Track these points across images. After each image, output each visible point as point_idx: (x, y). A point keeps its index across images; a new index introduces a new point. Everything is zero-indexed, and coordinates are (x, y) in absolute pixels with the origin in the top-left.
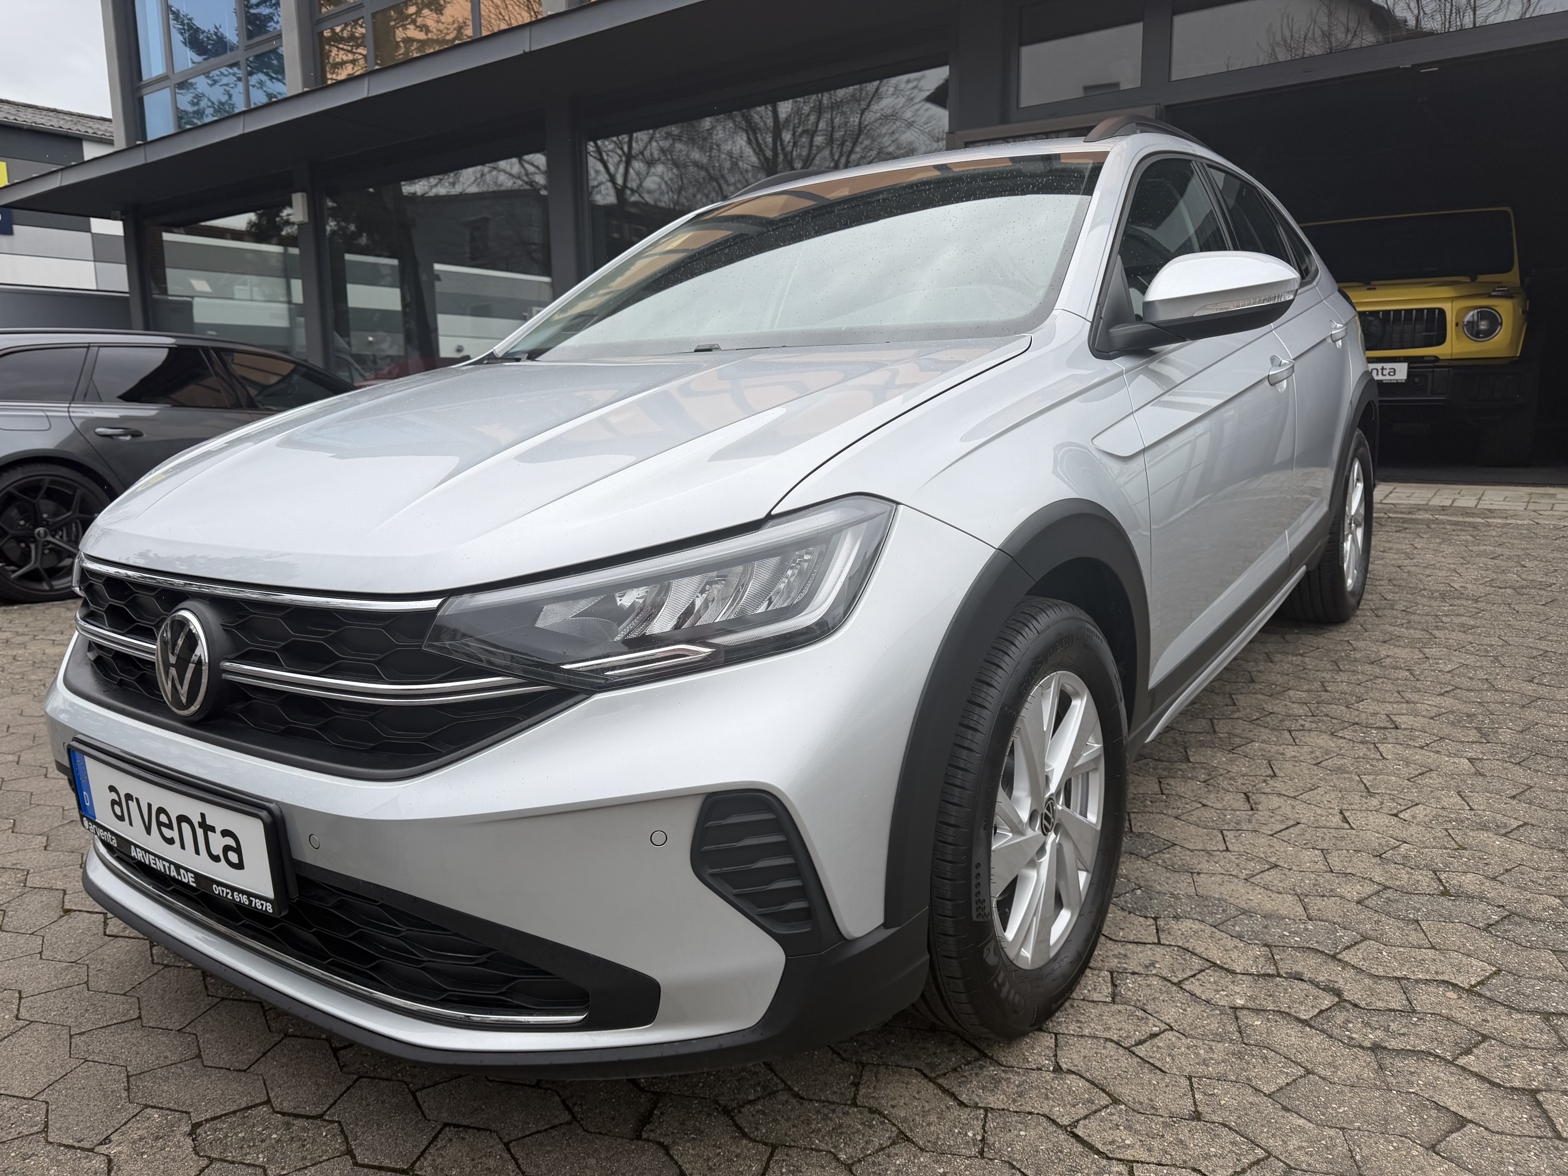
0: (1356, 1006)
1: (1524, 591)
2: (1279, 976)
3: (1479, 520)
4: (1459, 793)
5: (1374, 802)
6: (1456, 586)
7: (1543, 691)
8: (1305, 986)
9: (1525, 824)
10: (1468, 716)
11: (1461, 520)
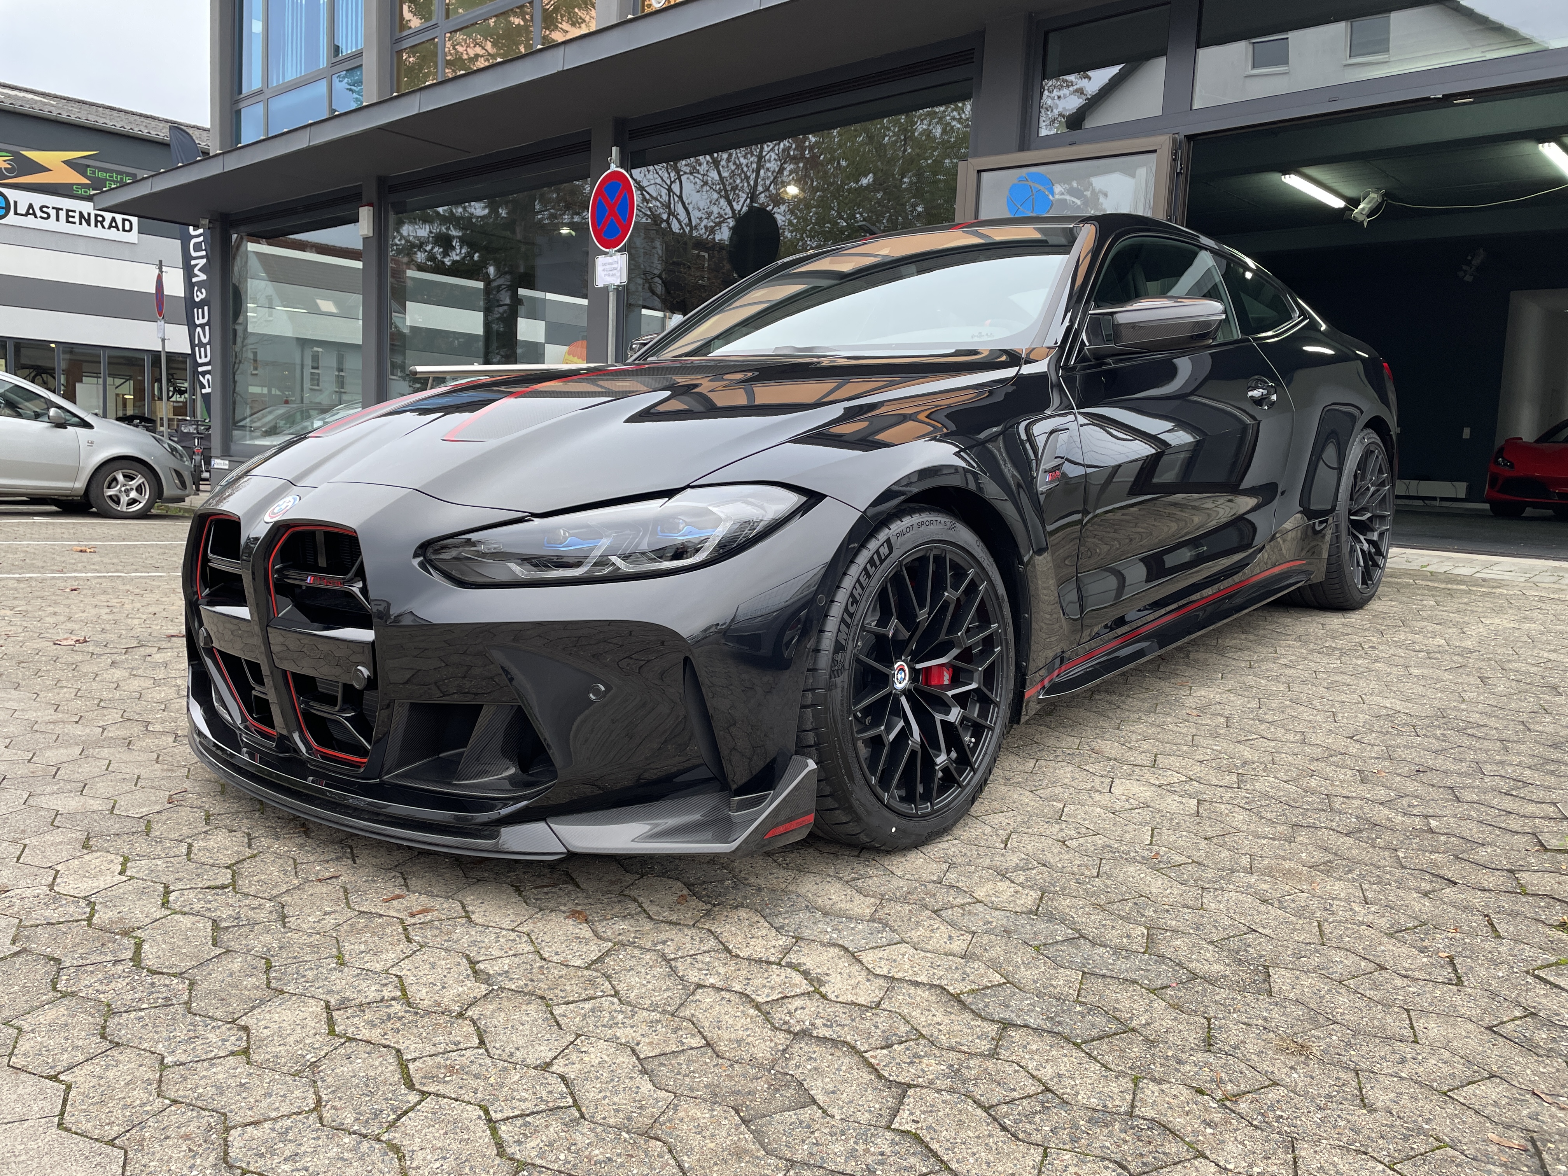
0: (824, 997)
1: (1439, 656)
2: (779, 964)
3: (1464, 587)
4: (1153, 830)
5: (1057, 828)
6: (1366, 646)
7: (1354, 748)
8: (794, 974)
9: (1193, 862)
10: (1245, 763)
11: (1443, 586)
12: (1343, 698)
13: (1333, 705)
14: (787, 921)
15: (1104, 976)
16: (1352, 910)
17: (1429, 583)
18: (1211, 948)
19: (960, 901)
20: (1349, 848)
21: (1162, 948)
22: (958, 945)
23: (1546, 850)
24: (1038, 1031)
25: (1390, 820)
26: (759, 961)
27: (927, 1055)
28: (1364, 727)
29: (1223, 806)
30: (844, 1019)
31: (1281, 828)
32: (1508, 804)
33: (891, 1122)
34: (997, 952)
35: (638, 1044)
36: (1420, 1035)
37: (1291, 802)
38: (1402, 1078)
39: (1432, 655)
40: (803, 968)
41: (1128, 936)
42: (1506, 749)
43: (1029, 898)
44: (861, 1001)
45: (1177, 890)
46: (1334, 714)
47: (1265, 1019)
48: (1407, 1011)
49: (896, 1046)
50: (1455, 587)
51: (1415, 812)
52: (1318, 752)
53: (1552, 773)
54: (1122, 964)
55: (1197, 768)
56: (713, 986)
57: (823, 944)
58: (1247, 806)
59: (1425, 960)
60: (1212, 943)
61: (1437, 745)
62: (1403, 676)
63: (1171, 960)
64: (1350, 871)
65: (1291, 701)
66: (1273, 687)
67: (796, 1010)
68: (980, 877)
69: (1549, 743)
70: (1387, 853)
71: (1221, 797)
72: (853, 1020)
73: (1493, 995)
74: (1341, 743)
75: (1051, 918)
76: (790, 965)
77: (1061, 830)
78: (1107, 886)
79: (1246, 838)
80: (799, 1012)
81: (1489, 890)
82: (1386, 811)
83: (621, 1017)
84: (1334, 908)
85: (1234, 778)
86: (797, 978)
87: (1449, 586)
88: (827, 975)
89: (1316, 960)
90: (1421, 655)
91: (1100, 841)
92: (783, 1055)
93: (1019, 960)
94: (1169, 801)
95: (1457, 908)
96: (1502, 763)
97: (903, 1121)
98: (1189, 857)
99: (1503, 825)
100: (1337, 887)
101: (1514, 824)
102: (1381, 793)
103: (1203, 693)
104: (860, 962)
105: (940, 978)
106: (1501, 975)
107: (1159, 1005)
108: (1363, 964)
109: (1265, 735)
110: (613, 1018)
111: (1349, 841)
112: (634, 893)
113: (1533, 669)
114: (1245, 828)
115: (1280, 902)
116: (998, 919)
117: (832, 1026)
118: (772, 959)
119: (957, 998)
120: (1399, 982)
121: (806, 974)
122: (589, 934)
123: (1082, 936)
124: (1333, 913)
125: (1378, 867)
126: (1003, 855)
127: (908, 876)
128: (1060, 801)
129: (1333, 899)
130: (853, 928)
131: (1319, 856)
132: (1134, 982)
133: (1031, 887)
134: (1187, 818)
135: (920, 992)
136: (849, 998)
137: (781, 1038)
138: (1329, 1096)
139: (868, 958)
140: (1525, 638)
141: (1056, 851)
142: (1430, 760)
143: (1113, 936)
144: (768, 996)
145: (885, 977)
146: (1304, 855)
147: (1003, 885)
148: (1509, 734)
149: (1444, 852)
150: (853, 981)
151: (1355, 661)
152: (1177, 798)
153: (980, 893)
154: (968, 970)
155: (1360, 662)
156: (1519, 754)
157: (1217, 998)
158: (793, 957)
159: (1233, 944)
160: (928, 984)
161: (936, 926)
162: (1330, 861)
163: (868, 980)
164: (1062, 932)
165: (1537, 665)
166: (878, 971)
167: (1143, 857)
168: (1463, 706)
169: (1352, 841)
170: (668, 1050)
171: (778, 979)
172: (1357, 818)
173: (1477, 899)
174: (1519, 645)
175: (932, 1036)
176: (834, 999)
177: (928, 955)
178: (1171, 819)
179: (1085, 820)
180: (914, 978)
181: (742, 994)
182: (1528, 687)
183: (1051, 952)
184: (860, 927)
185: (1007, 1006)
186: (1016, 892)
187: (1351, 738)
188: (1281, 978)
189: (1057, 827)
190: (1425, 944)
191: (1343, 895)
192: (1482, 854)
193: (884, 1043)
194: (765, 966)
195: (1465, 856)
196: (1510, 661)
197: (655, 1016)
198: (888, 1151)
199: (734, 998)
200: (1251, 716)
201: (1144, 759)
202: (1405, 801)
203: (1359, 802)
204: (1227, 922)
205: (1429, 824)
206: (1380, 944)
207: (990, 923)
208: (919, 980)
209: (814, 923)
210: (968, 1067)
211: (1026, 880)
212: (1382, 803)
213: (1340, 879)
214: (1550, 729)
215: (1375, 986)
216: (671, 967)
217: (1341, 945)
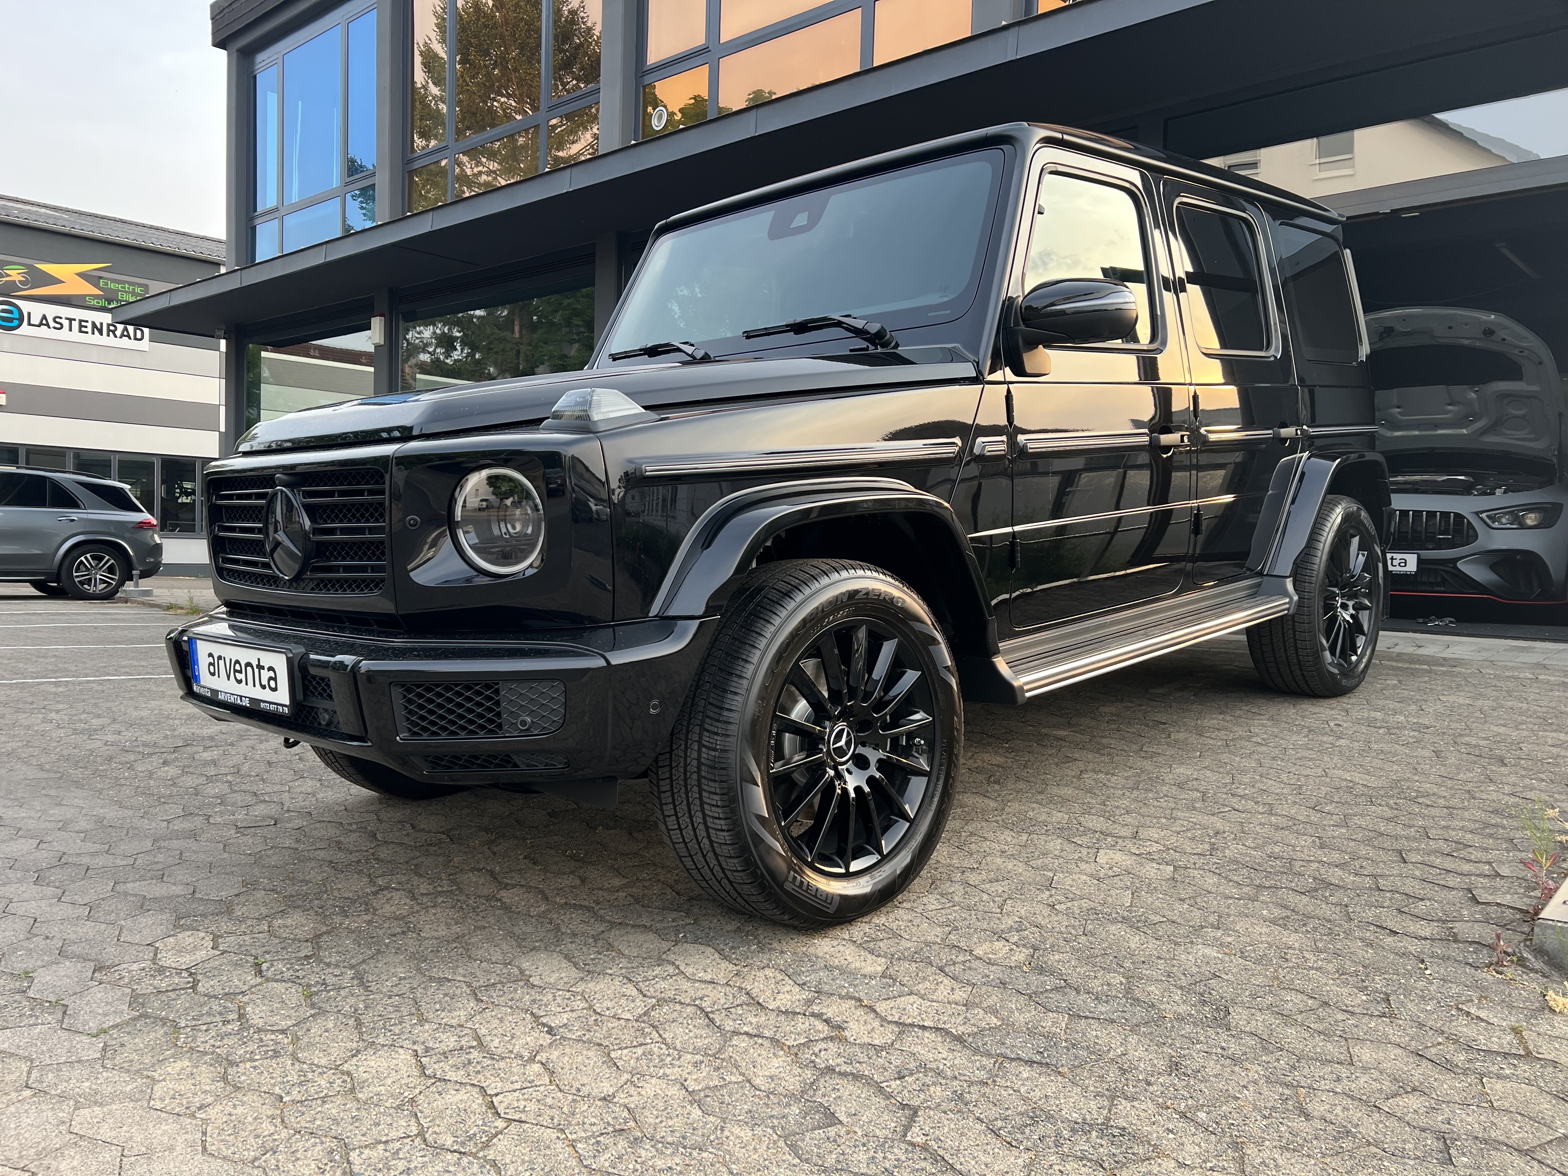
0: (844, 1040)
1: (1398, 731)
2: (803, 1014)
3: (1425, 667)
5: (1045, 895)
8: (817, 1022)
9: (1168, 920)
10: (1217, 833)
12: (1308, 772)
13: (1298, 780)
14: (808, 979)
15: (1086, 1018)
16: (1303, 957)
17: (1394, 664)
18: (1179, 992)
19: (961, 958)
20: (1305, 905)
21: (1138, 993)
22: (960, 995)
23: (1478, 903)
24: (1030, 1063)
25: (1342, 879)
26: (786, 1013)
27: (934, 1084)
28: (1325, 798)
29: (1196, 872)
30: (862, 1057)
31: (1246, 890)
32: (1449, 864)
33: (905, 1135)
34: (993, 1000)
35: (685, 1080)
36: (1355, 1059)
37: (1257, 867)
38: (1336, 1093)
39: (1392, 731)
40: (825, 1017)
41: (1108, 984)
42: (1451, 814)
43: (1021, 955)
44: (877, 1042)
45: (1152, 944)
46: (1300, 787)
47: (1223, 1048)
48: (1346, 1040)
49: (907, 1078)
50: (1417, 666)
51: (1365, 873)
52: (1283, 822)
53: (1491, 836)
54: (1103, 1008)
55: (1173, 839)
56: (746, 1033)
57: (841, 997)
58: (1217, 871)
59: (1364, 998)
60: (1181, 988)
61: (1389, 813)
62: (1363, 750)
63: (1144, 1002)
64: (1304, 925)
65: (1261, 776)
66: (1245, 763)
67: (820, 1051)
68: (979, 938)
69: (1491, 809)
70: (1338, 908)
71: (1195, 864)
72: (870, 1058)
73: (1421, 1025)
74: (1302, 814)
75: (1041, 971)
76: (813, 1015)
77: (1051, 896)
78: (1091, 943)
79: (1215, 898)
80: (823, 1053)
81: (1426, 939)
82: (1340, 873)
83: (669, 1059)
84: (1288, 957)
85: (1207, 847)
86: (820, 1025)
87: (1412, 666)
88: (846, 1022)
89: (1270, 999)
90: (1381, 731)
91: (1085, 904)
92: (811, 1087)
93: (1013, 1006)
94: (1148, 868)
95: (1397, 954)
96: (1447, 827)
97: (915, 1135)
98: (1164, 916)
99: (1442, 882)
100: (1293, 939)
101: (1453, 881)
102: (1336, 856)
103: (1181, 770)
104: (875, 1011)
105: (944, 1023)
106: (1429, 1008)
107: (1133, 1039)
108: (1310, 1002)
109: (1237, 807)
110: (662, 1060)
111: (1305, 899)
112: (672, 957)
113: (1482, 743)
114: (1214, 890)
115: (1242, 953)
116: (995, 973)
117: (851, 1063)
118: (798, 1011)
119: (959, 1039)
120: (1340, 1016)
121: (827, 1021)
122: (635, 992)
123: (1069, 985)
124: (1287, 960)
125: (1330, 921)
126: (999, 919)
127: (914, 939)
128: (1050, 870)
129: (1289, 948)
130: (867, 984)
131: (1277, 912)
132: (1113, 1021)
133: (1024, 946)
134: (1164, 883)
135: (927, 1034)
136: (867, 1040)
137: (809, 1074)
138: (1273, 1108)
139: (881, 1007)
140: (1478, 714)
141: (1046, 914)
142: (1382, 827)
143: (1096, 985)
144: (795, 1040)
145: (896, 1023)
146: (1265, 912)
147: (998, 945)
148: (1454, 802)
149: (1388, 907)
150: (869, 1027)
151: (1320, 738)
152: (1155, 865)
153: (979, 952)
154: (968, 1015)
155: (1325, 739)
156: (1462, 819)
157: (1183, 1032)
158: (816, 1009)
159: (1200, 988)
160: (934, 1028)
161: (940, 980)
162: (1288, 917)
163: (882, 1026)
164: (1050, 982)
165: (1486, 739)
166: (890, 1018)
167: (1123, 918)
168: (1416, 778)
169: (1308, 899)
170: (711, 1084)
171: (803, 1027)
172: (1315, 879)
173: (1414, 947)
174: (1472, 720)
175: (938, 1069)
176: (852, 1041)
177: (934, 1004)
178: (1149, 885)
179: (1072, 886)
180: (921, 1023)
181: (772, 1039)
182: (1476, 759)
183: (1042, 999)
184: (874, 982)
185: (1003, 1044)
186: (1011, 950)
187: (1314, 809)
188: (1238, 1016)
189: (1047, 893)
190: (1367, 983)
191: (1297, 945)
192: (1422, 907)
193: (896, 1076)
194: (790, 1016)
195: (1406, 909)
196: (1461, 735)
197: (698, 1057)
198: (903, 1158)
199: (767, 1044)
200: (1225, 790)
201: (1126, 832)
202: (1357, 863)
203: (1316, 865)
204: (1195, 970)
205: (1377, 883)
206: (1326, 984)
207: (988, 976)
208: (926, 1024)
209: (833, 980)
210: (969, 1093)
211: (1020, 939)
212: (1336, 866)
213: (1296, 931)
214: (1494, 796)
215: (1320, 1020)
216: (709, 1018)
217: (1291, 987)
